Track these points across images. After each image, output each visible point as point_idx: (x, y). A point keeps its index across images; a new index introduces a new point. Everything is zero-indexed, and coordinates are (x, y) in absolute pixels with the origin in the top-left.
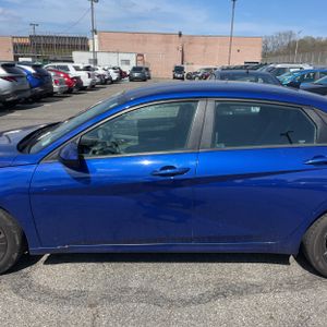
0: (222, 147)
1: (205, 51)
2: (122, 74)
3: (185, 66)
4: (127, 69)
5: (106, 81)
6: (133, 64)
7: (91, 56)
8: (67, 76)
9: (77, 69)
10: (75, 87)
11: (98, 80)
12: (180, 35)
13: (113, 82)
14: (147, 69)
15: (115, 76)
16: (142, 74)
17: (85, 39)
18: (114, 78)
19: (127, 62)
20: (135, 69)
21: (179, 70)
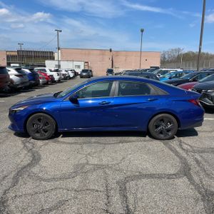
0: (121, 96)
1: (126, 60)
2: (76, 74)
3: (114, 69)
4: (79, 71)
5: (67, 78)
6: (82, 68)
7: (57, 63)
8: (46, 75)
9: (51, 71)
10: (51, 81)
11: (63, 77)
12: (111, 50)
13: (70, 78)
14: (91, 71)
15: (72, 75)
16: (87, 74)
17: (52, 53)
18: (71, 76)
19: (79, 67)
20: (83, 71)
21: (110, 71)
